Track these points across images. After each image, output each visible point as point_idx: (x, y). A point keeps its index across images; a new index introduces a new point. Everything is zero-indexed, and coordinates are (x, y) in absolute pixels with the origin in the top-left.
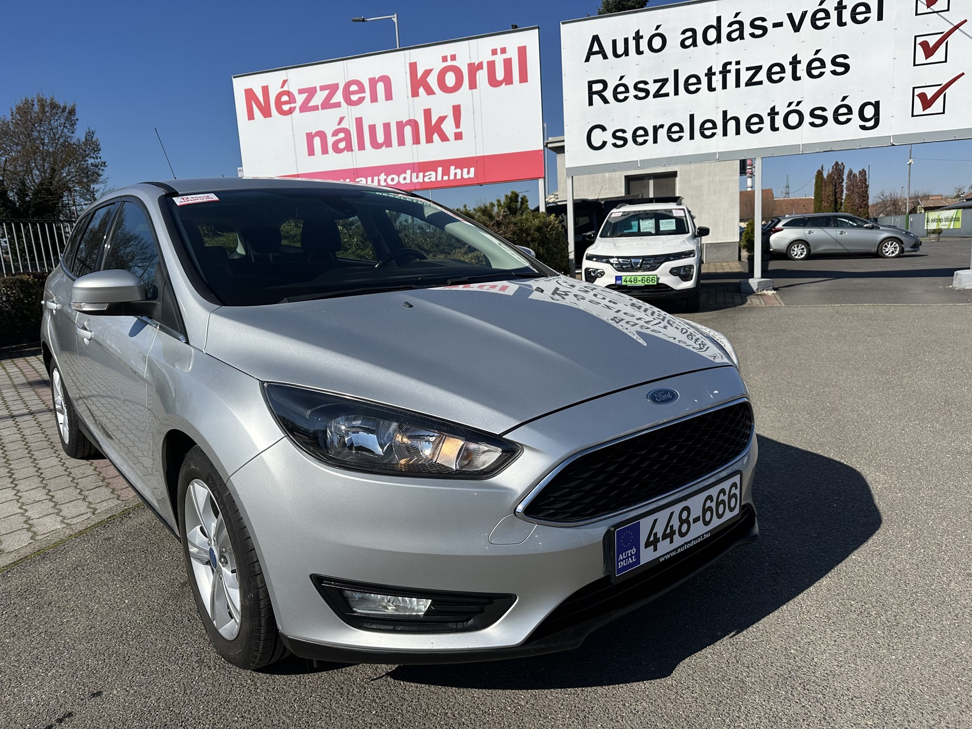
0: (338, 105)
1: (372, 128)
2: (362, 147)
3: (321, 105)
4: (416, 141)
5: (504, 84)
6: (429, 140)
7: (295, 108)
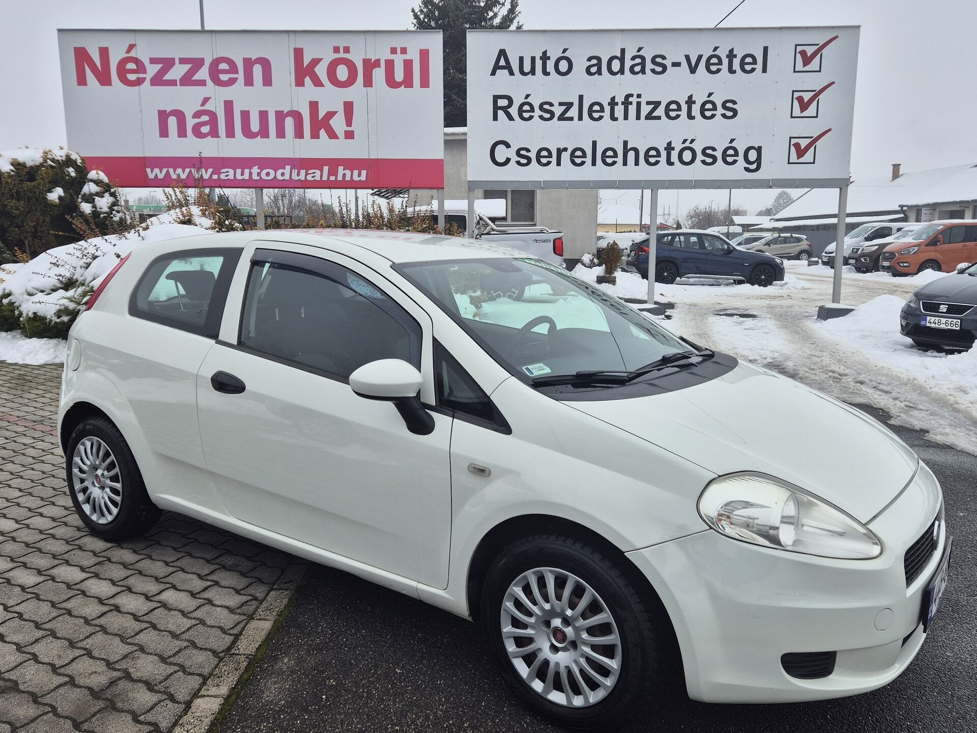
0: (202, 83)
1: (245, 115)
2: (230, 133)
3: (180, 80)
4: (299, 134)
5: (403, 86)
6: (315, 135)
7: (144, 79)
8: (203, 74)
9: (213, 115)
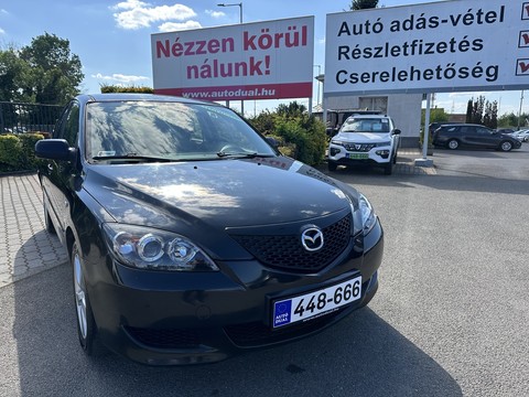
0: (205, 52)
1: (222, 66)
2: (216, 75)
3: (196, 52)
4: (245, 74)
5: (294, 46)
6: (252, 74)
7: (182, 53)
8: (205, 48)
9: (209, 67)
